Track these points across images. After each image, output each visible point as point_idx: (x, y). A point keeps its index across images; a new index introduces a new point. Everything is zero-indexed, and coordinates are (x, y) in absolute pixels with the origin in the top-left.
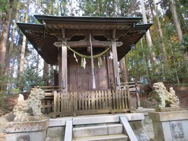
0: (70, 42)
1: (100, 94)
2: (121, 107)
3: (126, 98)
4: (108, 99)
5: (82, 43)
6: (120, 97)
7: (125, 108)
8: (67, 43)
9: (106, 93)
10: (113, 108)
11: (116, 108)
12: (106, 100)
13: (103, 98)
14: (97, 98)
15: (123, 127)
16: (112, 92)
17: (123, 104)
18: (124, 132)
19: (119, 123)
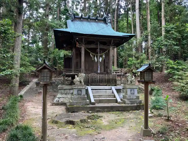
0: (86, 45)
1: (102, 76)
2: (112, 83)
3: (115, 79)
4: (106, 79)
5: (93, 46)
6: (112, 78)
7: (114, 83)
8: (85, 46)
9: (105, 75)
10: (108, 83)
11: (110, 83)
12: (105, 79)
13: (103, 78)
14: (101, 78)
15: (113, 91)
16: (108, 75)
17: (113, 81)
18: (113, 93)
19: (111, 89)
